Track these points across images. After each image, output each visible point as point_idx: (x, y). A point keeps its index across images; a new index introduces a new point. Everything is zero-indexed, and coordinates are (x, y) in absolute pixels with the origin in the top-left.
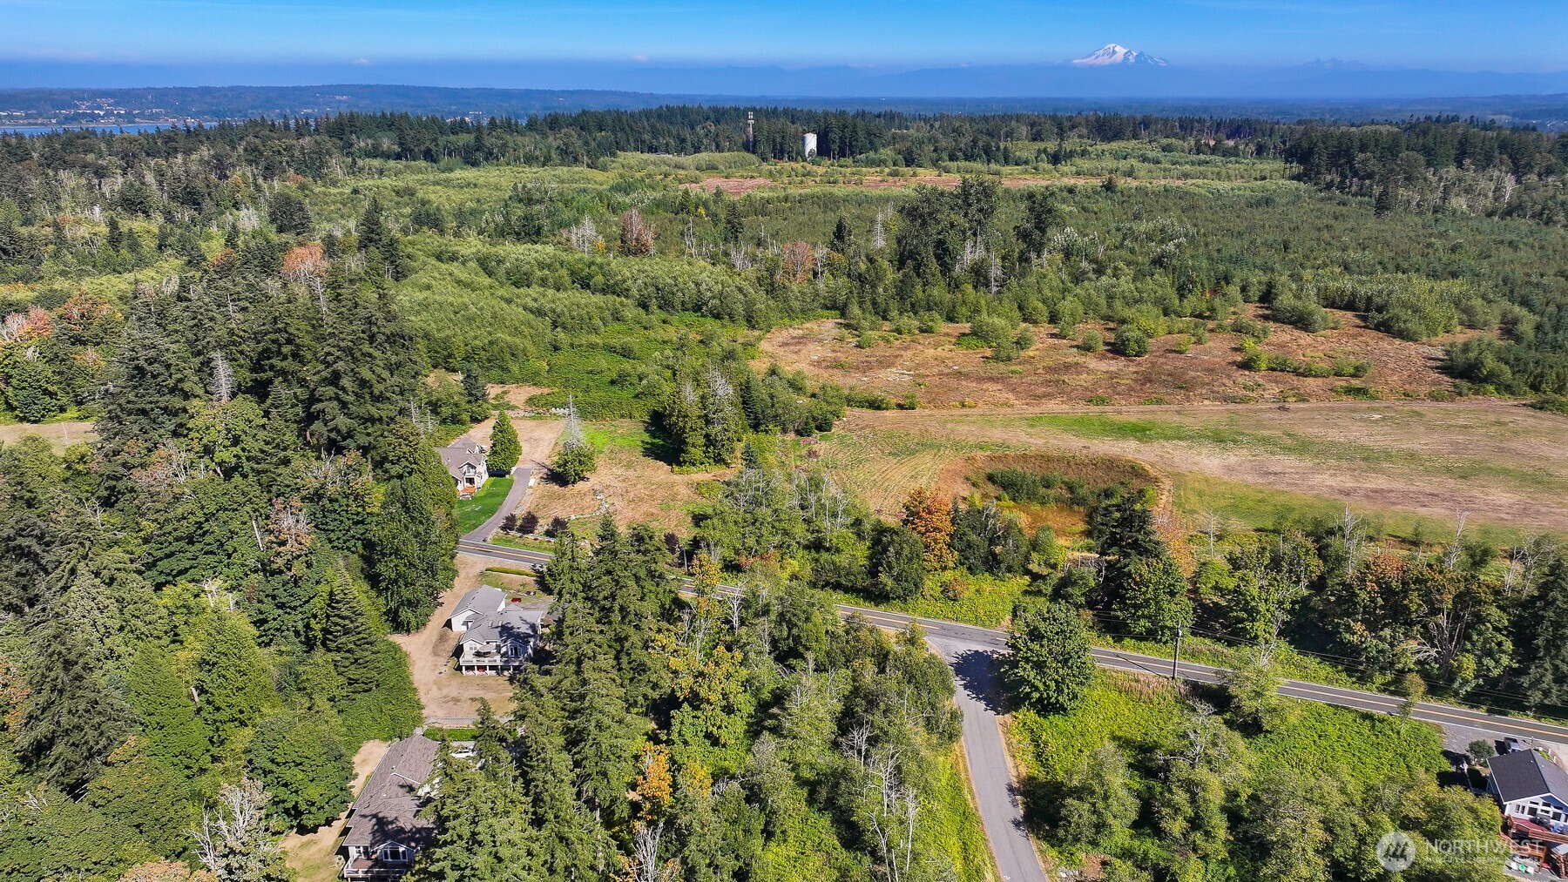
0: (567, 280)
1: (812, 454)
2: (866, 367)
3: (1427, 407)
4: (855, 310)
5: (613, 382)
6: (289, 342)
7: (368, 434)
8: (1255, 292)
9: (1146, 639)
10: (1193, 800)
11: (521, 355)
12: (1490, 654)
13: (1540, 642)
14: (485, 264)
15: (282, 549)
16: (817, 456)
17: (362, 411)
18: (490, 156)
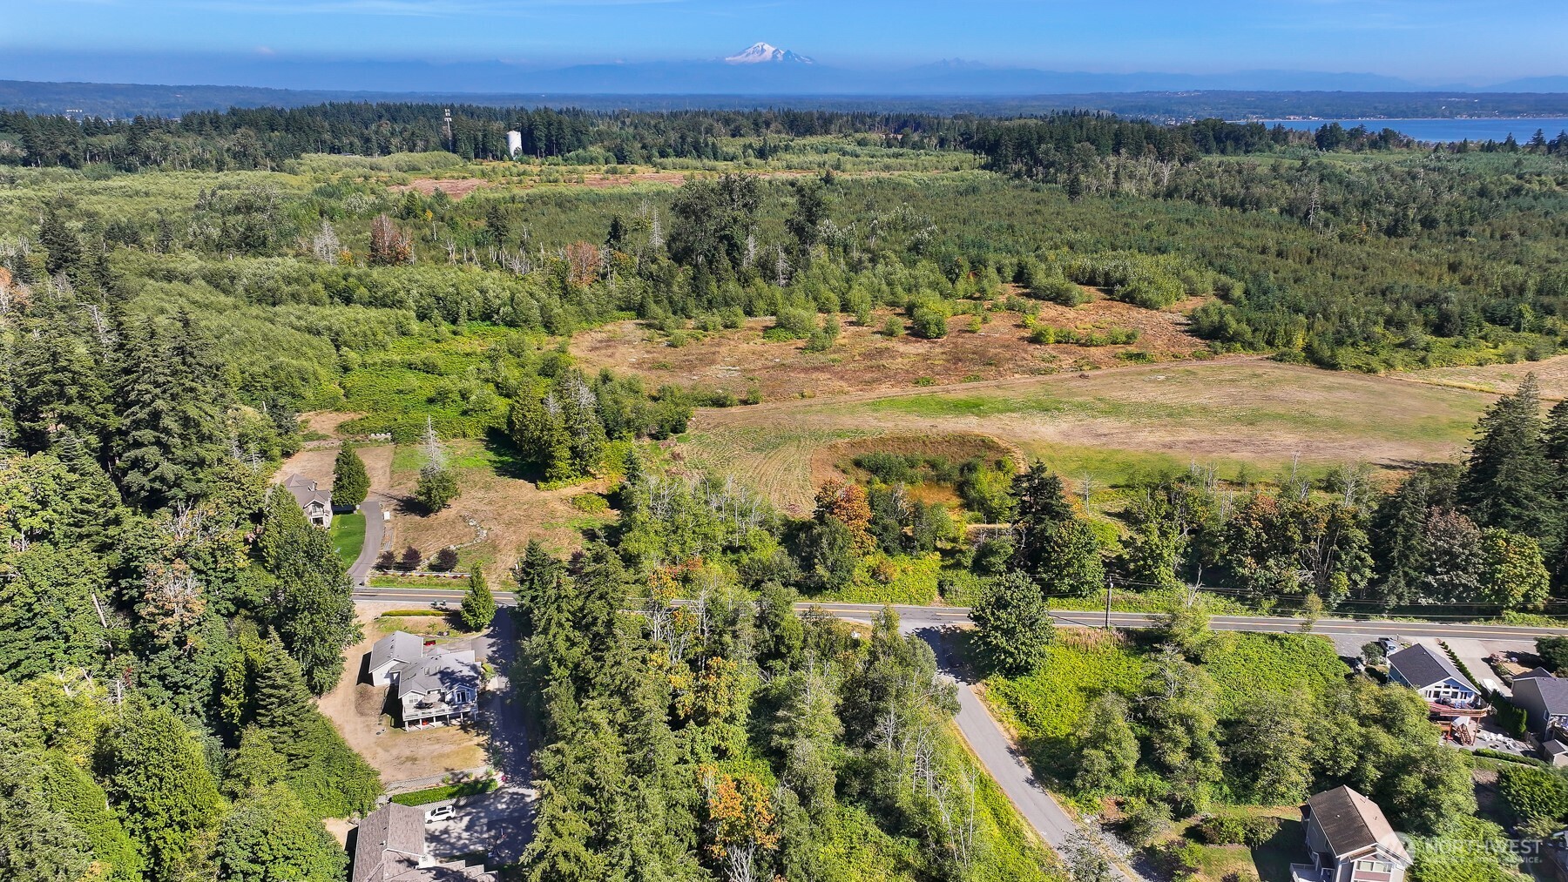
0: (324, 294)
1: (676, 457)
2: (690, 367)
3: (1194, 365)
4: (654, 309)
5: (431, 401)
6: (74, 382)
7: (199, 481)
8: (1009, 273)
9: (1067, 596)
10: (1190, 731)
11: (312, 379)
12: (1355, 569)
13: (1395, 553)
14: (212, 280)
15: (169, 620)
16: (682, 459)
17: (189, 455)
18: (146, 160)
